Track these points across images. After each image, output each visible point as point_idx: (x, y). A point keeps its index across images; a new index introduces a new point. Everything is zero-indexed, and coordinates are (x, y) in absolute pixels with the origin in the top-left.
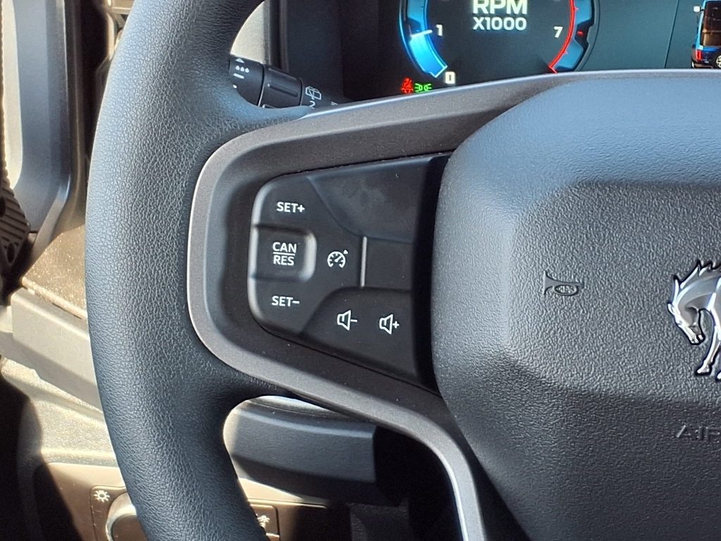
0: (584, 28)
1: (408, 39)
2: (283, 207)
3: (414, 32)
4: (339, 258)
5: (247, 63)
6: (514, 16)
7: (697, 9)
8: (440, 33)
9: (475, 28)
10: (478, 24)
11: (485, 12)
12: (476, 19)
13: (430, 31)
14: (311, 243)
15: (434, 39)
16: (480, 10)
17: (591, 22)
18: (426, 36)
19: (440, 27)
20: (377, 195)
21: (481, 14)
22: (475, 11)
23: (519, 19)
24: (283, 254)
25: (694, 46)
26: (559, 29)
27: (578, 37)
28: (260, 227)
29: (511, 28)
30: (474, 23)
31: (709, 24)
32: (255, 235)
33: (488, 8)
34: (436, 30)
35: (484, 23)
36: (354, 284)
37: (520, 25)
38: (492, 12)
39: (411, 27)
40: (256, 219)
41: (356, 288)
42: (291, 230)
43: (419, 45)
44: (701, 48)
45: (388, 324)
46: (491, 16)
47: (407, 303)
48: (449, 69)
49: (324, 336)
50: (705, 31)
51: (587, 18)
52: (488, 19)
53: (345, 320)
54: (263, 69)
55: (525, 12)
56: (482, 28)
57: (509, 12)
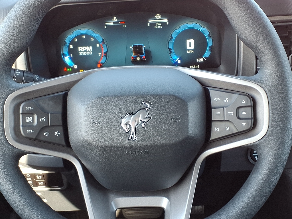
0: (106, 53)
1: (64, 58)
2: (27, 108)
3: (65, 57)
4: (43, 119)
5: (19, 71)
6: (89, 51)
7: (131, 47)
8: (72, 56)
9: (80, 55)
10: (81, 54)
11: (82, 51)
12: (80, 52)
13: (69, 56)
14: (36, 117)
15: (70, 58)
16: (81, 50)
17: (107, 52)
18: (69, 57)
19: (72, 55)
20: (51, 103)
21: (81, 51)
22: (80, 51)
23: (90, 52)
24: (29, 120)
25: (131, 56)
26: (100, 54)
27: (104, 55)
28: (22, 114)
29: (89, 54)
30: (79, 54)
31: (134, 51)
32: (21, 116)
33: (83, 50)
34: (71, 56)
35: (82, 53)
36: (47, 125)
37: (91, 53)
38: (84, 51)
39: (65, 55)
40: (21, 112)
41: (48, 126)
42: (30, 114)
43: (67, 60)
44: (133, 56)
45: (57, 134)
46: (84, 52)
47: (61, 128)
48: (75, 65)
49: (42, 138)
50: (133, 52)
51: (106, 51)
52: (83, 52)
53: (46, 134)
54: (24, 72)
55: (91, 50)
56: (82, 55)
57: (88, 50)
